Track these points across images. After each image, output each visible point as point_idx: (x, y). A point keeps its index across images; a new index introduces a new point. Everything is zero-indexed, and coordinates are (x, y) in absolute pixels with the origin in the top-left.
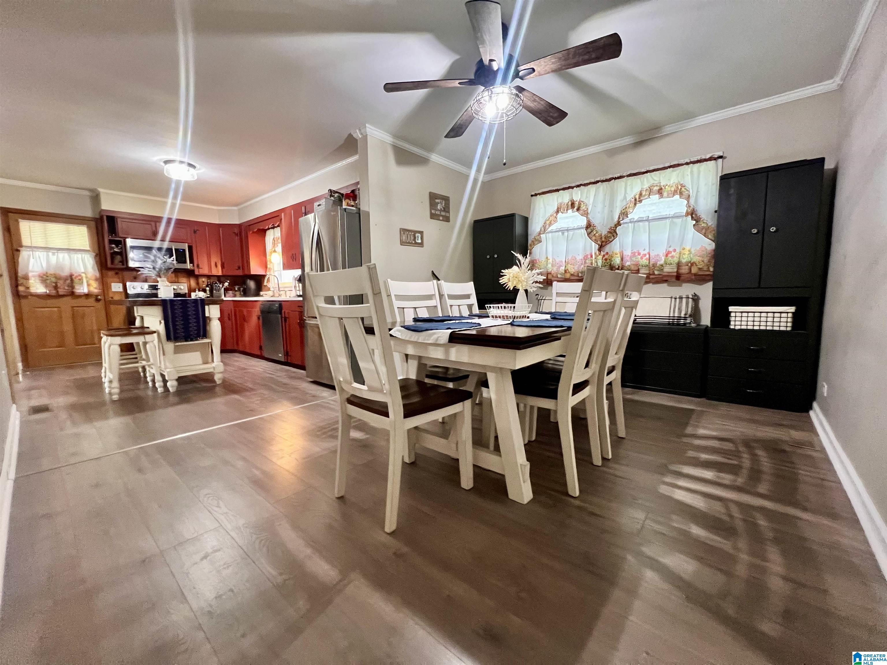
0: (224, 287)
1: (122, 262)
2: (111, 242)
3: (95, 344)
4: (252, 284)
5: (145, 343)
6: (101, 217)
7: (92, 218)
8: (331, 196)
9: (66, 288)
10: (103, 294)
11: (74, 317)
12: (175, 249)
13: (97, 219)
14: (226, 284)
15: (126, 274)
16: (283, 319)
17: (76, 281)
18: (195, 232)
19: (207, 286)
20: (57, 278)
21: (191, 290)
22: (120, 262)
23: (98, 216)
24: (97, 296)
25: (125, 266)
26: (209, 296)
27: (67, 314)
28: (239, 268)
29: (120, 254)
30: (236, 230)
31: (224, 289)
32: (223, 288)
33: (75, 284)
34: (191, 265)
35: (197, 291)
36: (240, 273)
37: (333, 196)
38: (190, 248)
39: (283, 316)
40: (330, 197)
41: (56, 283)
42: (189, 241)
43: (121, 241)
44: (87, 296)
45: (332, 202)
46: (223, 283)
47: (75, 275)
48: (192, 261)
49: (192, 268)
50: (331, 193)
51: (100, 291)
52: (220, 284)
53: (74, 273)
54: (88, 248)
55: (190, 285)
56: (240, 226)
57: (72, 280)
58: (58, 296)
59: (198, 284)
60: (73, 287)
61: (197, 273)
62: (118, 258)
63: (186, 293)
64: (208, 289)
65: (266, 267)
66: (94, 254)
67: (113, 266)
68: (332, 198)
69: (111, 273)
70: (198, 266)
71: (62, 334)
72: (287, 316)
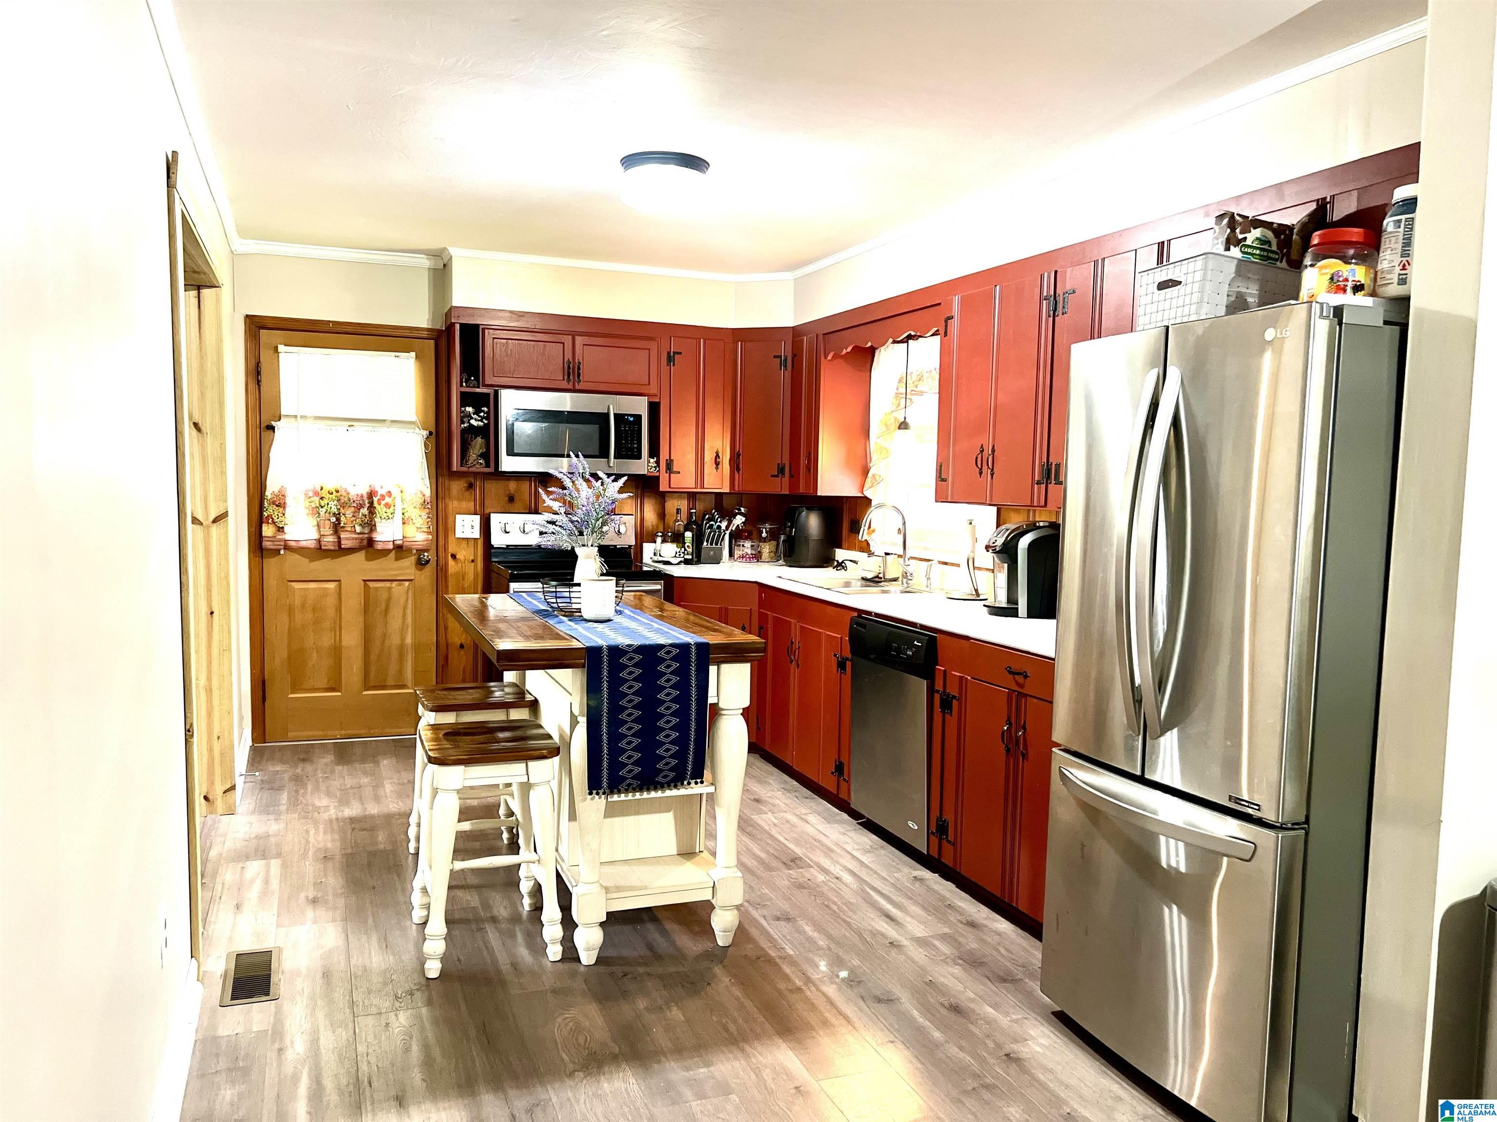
0: (733, 528)
1: (485, 456)
2: (466, 399)
3: (403, 687)
4: (813, 522)
5: (526, 787)
6: (450, 327)
7: (428, 330)
8: (1231, 242)
9: (358, 529)
10: (434, 547)
11: (367, 607)
12: (615, 415)
13: (440, 332)
14: (739, 520)
15: (493, 488)
16: (937, 697)
17: (380, 509)
18: (670, 359)
19: (687, 529)
20: (343, 503)
21: (644, 536)
22: (482, 456)
23: (440, 325)
24: (420, 551)
25: (491, 469)
26: (690, 557)
27: (353, 602)
28: (781, 471)
29: (483, 432)
30: (785, 349)
31: (730, 534)
32: (728, 532)
33: (377, 520)
34: (652, 460)
35: (659, 540)
36: (781, 486)
37: (1238, 242)
38: (654, 408)
39: (939, 686)
40: (1227, 249)
41: (337, 516)
42: (653, 389)
43: (488, 395)
44: (400, 550)
45: (1232, 267)
46: (731, 516)
47: (381, 492)
48: (654, 452)
49: (654, 472)
50: (1233, 230)
51: (430, 537)
52: (723, 518)
53: (377, 488)
54: (413, 418)
55: (642, 519)
56: (796, 332)
57: (371, 507)
58: (340, 551)
59: (662, 515)
60: (372, 527)
61: (663, 487)
62: (478, 442)
63: (630, 546)
64: (688, 535)
65: (865, 471)
66: (425, 433)
67: (464, 469)
68: (1235, 252)
69: (457, 486)
70: (669, 464)
71: (337, 651)
72: (953, 690)
